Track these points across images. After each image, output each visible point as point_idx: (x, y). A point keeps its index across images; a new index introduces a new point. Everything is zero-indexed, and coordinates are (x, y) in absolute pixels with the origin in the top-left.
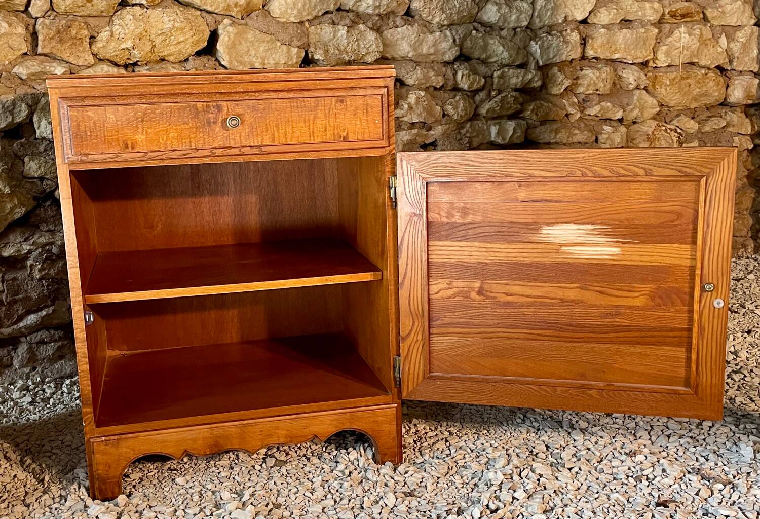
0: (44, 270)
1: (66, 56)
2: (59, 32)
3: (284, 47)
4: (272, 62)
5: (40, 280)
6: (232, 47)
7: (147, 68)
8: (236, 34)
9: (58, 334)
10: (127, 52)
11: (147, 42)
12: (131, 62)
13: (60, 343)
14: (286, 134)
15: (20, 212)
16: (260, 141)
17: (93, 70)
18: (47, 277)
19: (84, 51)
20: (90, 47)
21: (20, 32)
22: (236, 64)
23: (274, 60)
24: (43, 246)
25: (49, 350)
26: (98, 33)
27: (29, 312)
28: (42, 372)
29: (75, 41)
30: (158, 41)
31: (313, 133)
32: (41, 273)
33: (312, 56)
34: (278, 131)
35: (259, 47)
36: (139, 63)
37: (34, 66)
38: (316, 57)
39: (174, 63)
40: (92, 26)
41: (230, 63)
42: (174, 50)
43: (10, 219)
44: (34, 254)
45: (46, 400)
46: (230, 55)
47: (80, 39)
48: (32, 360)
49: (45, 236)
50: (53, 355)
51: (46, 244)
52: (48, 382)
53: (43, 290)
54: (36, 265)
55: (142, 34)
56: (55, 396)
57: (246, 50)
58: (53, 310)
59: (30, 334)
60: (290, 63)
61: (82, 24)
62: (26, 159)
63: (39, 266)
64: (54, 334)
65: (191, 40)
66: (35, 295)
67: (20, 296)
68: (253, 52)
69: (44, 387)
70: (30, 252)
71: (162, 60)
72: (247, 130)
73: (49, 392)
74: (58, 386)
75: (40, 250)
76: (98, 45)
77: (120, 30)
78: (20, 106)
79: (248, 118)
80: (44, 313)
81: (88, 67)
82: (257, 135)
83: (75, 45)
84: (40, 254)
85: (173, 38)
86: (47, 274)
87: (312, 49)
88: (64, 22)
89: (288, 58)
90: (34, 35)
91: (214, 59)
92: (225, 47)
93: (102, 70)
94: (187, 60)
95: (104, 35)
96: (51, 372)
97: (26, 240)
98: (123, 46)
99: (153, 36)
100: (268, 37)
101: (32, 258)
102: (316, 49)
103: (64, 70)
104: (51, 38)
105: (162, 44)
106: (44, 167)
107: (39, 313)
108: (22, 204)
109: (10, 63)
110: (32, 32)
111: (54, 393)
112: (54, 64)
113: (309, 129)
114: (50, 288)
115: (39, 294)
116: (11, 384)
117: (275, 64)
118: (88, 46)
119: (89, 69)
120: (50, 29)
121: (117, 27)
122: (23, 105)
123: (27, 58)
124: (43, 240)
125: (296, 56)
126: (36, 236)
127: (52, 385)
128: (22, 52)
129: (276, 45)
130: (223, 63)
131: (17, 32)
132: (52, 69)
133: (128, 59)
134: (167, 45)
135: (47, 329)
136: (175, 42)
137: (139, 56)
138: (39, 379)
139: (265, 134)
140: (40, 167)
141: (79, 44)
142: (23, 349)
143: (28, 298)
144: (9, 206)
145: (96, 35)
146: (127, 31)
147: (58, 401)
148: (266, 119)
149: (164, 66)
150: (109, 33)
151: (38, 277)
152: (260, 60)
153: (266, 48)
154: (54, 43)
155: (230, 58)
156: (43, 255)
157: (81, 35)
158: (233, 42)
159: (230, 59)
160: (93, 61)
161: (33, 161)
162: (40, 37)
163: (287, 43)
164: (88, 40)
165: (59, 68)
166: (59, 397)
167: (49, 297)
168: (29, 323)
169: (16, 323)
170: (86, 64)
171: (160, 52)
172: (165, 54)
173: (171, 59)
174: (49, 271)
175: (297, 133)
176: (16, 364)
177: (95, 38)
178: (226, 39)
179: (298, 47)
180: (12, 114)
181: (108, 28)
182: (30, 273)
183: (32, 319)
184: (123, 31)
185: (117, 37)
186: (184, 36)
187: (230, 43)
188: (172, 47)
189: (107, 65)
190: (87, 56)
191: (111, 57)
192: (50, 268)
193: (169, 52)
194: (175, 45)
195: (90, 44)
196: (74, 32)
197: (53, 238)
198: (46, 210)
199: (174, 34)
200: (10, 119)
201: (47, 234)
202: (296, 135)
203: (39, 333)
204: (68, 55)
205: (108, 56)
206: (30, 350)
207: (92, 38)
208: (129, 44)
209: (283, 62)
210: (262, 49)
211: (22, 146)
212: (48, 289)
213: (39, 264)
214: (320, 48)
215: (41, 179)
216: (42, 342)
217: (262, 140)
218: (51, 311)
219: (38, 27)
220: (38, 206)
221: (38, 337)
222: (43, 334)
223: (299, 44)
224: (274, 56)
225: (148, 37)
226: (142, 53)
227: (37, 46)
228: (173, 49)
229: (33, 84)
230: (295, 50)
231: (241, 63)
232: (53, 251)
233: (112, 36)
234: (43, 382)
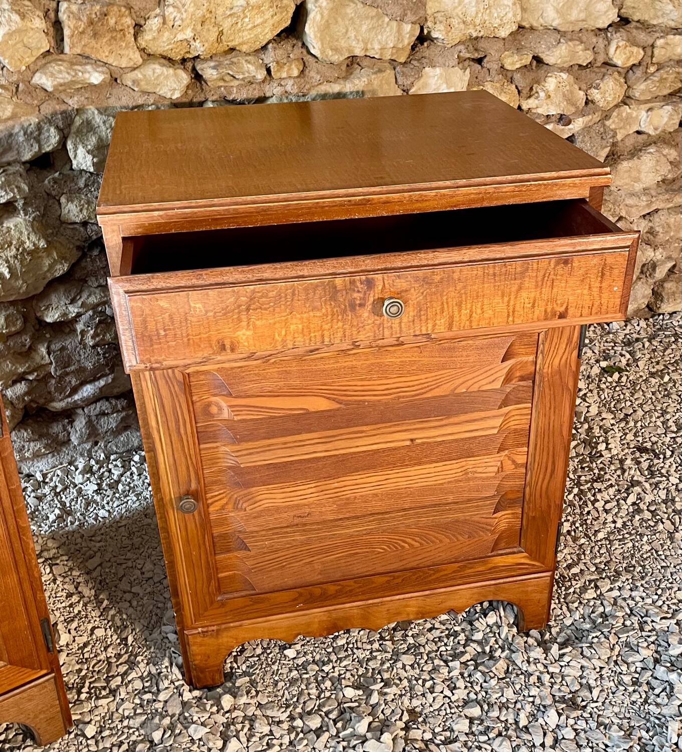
0: (98, 335)
1: (103, 56)
2: (91, 23)
3: (394, 24)
4: (377, 47)
5: (93, 347)
6: (326, 28)
7: (212, 64)
8: (332, 9)
9: (121, 403)
10: (185, 44)
11: (211, 28)
12: (191, 56)
13: (124, 414)
14: (471, 316)
15: (61, 269)
16: (430, 328)
17: (141, 73)
18: (103, 343)
19: (127, 47)
20: (136, 39)
21: (37, 25)
22: (330, 53)
23: (380, 43)
24: (94, 307)
25: (112, 422)
26: (145, 21)
27: (83, 383)
28: (106, 446)
29: (114, 34)
30: (226, 25)
31: (513, 312)
32: (95, 339)
33: (429, 32)
34: (460, 311)
35: (361, 26)
36: (202, 57)
37: (60, 72)
38: (434, 35)
39: (249, 54)
40: (136, 8)
41: (323, 52)
42: (249, 37)
43: (50, 277)
44: (84, 318)
45: (114, 485)
46: (322, 40)
47: (121, 30)
48: (93, 434)
49: (95, 293)
50: (116, 427)
51: (98, 305)
52: (115, 460)
53: (99, 359)
54: (88, 331)
55: (204, 16)
56: (123, 479)
57: (344, 31)
58: (113, 379)
59: (87, 405)
60: (400, 46)
61: (123, 9)
62: (63, 200)
63: (92, 332)
64: (116, 404)
65: (271, 22)
66: (89, 365)
67: (73, 368)
68: (352, 34)
69: (110, 466)
70: (79, 315)
71: (232, 49)
72: (411, 314)
73: (116, 473)
74: (126, 466)
75: (91, 313)
76: (146, 38)
77: (175, 14)
78: (48, 130)
79: (414, 297)
80: (102, 383)
81: (135, 69)
82: (427, 319)
83: (116, 40)
84: (92, 318)
85: (247, 20)
86: (103, 339)
87: (429, 24)
88: (98, 7)
89: (399, 39)
90: (57, 25)
91: (300, 44)
92: (316, 29)
93: (154, 73)
94: (264, 48)
95: (154, 23)
96: (117, 446)
97: (73, 301)
98: (180, 37)
99: (219, 19)
100: (373, 12)
101: (82, 322)
102: (435, 23)
103: (103, 77)
104: (83, 33)
105: (233, 29)
106: (87, 209)
107: (97, 383)
108: (63, 258)
109: (28, 67)
110: (53, 20)
111: (122, 475)
112: (89, 67)
113: (508, 306)
114: (107, 355)
115: (95, 364)
116: (70, 463)
117: (381, 49)
118: (133, 39)
119: (136, 72)
120: (80, 19)
121: (171, 9)
122: (52, 130)
123: (50, 58)
124: (93, 300)
125: (408, 36)
126: (85, 295)
127: (119, 463)
128: (43, 51)
129: (383, 21)
130: (313, 51)
131: (33, 27)
132: (87, 76)
133: (187, 52)
134: (239, 31)
135: (107, 399)
136: (250, 26)
137: (202, 49)
138: (103, 455)
139: (438, 317)
140: (81, 210)
141: (121, 38)
142: (80, 423)
143: (82, 370)
144: (47, 262)
145: (142, 22)
146: (184, 16)
147: (127, 488)
148: (442, 296)
149: (235, 60)
150: (161, 21)
151: (91, 344)
152: (362, 45)
153: (370, 26)
154: (86, 39)
155: (322, 44)
156: (94, 319)
157: (122, 25)
158: (327, 21)
159: (323, 47)
160: (141, 60)
161: (72, 202)
162: (67, 32)
163: (398, 19)
164: (132, 31)
165: (96, 74)
166: (128, 480)
167: (107, 365)
168: (85, 395)
169: (70, 395)
170: (131, 64)
171: (229, 41)
172: (237, 43)
173: (244, 48)
174: (104, 336)
175: (489, 313)
176: (74, 440)
177: (141, 26)
178: (318, 17)
179: (412, 23)
180: (38, 141)
181: (158, 11)
182: (82, 340)
183: (88, 390)
184: (179, 15)
185: (171, 24)
186: (261, 17)
187: (323, 22)
188: (246, 33)
189: (159, 63)
190: (131, 54)
191: (164, 51)
192: (105, 333)
193: (241, 40)
194: (250, 29)
195: (136, 37)
196: (112, 22)
197: (106, 296)
198: (93, 261)
199: (248, 14)
200: (36, 148)
201: (97, 291)
202: (486, 315)
203: (99, 405)
204: (107, 54)
205: (160, 51)
206: (90, 424)
207: (138, 28)
208: (188, 34)
209: (392, 45)
210: (364, 28)
211: (55, 182)
212: (104, 358)
213: (92, 329)
214: (441, 22)
215: (85, 224)
216: (103, 414)
217: (434, 325)
218: (110, 381)
219: (63, 16)
220: (84, 256)
221: (98, 409)
222: (103, 406)
223: (414, 19)
224: (379, 37)
225: (213, 20)
226: (206, 45)
227: (62, 40)
228: (246, 36)
229: (63, 96)
230: (407, 27)
231: (336, 50)
232: (107, 313)
233: (164, 23)
234: (107, 458)
